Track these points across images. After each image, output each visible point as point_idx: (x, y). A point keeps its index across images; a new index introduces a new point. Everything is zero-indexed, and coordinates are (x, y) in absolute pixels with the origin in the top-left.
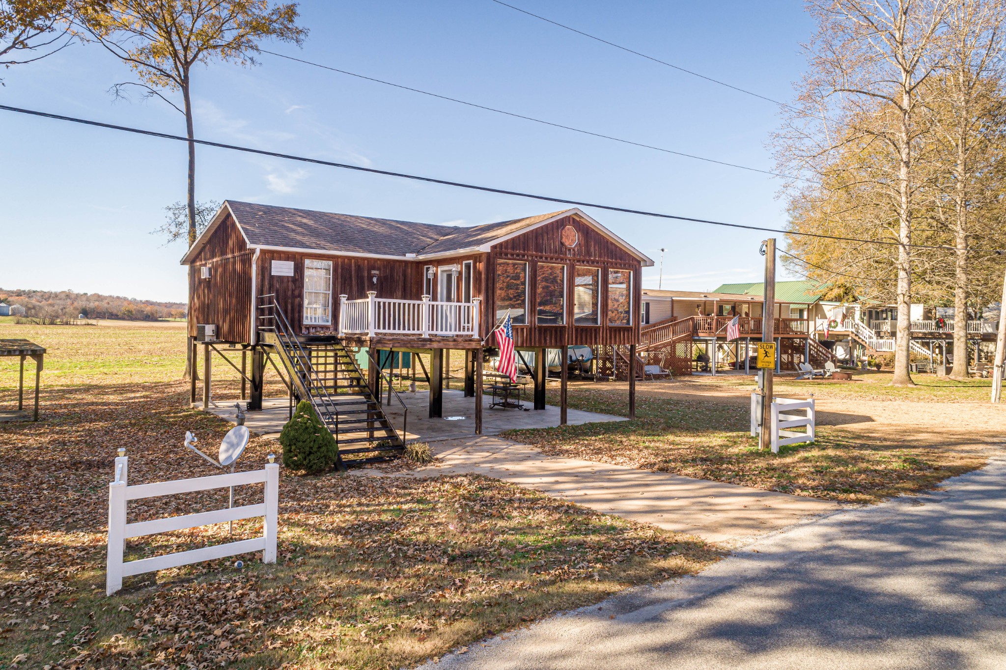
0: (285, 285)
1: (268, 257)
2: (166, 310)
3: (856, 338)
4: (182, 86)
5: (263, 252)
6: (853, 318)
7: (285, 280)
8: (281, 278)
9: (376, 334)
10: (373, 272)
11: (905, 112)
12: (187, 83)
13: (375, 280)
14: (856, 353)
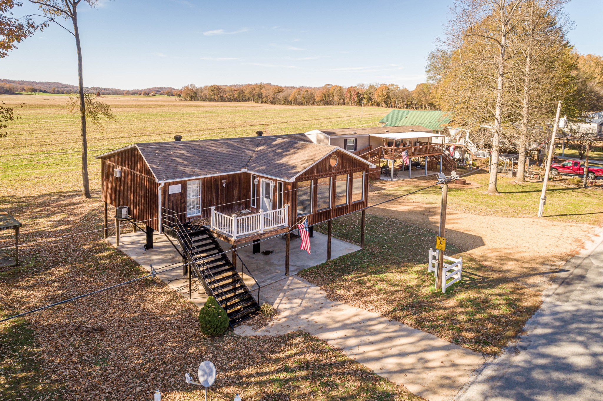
0: (176, 197)
1: (167, 186)
2: (20, 86)
3: (466, 149)
4: (72, 18)
5: (165, 183)
6: (465, 138)
7: (177, 195)
8: (174, 195)
9: (237, 237)
10: (223, 181)
11: (502, 46)
12: (76, 16)
13: (224, 185)
14: (465, 156)
